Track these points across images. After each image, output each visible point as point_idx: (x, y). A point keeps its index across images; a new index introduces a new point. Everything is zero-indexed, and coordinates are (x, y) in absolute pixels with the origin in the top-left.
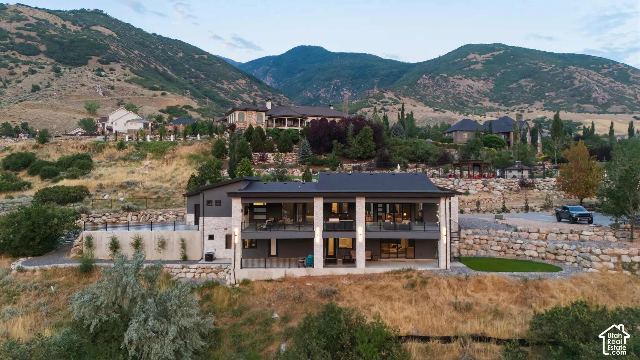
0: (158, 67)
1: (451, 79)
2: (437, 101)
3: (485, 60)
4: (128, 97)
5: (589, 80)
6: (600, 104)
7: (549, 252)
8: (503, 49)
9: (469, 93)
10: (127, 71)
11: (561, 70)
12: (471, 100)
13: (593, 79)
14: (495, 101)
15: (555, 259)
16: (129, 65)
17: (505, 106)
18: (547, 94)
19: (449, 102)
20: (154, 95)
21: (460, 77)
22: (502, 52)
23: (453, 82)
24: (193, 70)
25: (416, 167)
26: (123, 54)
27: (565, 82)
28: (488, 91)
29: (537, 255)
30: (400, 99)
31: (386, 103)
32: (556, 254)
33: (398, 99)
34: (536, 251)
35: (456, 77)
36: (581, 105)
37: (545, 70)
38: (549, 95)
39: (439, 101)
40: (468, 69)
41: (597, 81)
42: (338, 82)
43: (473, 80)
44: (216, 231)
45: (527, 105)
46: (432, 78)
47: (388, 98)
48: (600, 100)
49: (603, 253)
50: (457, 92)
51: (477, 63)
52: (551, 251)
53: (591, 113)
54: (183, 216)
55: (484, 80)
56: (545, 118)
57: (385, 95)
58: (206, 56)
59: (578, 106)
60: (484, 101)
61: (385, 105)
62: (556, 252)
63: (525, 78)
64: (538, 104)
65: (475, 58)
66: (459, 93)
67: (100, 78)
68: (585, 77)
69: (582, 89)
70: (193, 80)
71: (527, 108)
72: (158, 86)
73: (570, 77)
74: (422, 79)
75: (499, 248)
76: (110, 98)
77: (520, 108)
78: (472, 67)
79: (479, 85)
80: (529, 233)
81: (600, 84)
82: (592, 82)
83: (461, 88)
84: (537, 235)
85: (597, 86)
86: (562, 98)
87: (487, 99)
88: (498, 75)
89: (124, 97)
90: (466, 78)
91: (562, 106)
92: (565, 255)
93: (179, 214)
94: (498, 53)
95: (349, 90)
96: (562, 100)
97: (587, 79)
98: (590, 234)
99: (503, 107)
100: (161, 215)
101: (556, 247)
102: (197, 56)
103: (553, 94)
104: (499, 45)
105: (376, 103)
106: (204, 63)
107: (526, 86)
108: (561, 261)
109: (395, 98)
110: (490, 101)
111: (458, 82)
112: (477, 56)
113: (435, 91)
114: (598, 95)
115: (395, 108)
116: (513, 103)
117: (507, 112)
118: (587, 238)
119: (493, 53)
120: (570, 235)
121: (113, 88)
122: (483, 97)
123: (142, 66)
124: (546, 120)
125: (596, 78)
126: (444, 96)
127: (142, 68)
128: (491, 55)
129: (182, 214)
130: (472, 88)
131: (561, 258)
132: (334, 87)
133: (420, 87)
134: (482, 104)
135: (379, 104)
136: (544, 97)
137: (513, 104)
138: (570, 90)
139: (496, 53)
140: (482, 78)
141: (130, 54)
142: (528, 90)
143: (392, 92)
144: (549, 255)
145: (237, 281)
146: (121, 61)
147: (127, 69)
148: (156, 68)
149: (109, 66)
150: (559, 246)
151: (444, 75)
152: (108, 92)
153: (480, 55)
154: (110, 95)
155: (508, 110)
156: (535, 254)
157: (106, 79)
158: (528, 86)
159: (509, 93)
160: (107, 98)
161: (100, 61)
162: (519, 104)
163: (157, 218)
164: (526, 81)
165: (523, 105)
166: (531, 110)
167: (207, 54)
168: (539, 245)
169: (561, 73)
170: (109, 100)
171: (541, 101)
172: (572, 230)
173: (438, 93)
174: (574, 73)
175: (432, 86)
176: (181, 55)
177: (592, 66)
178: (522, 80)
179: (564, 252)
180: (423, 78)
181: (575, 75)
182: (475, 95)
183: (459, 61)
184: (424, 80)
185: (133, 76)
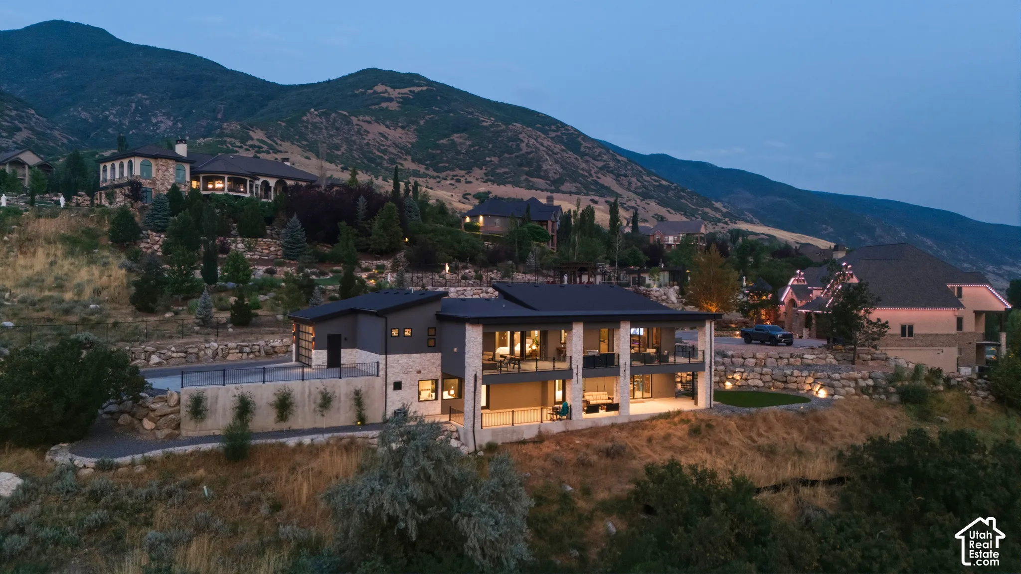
1: (354, 120)
2: (336, 152)
3: (402, 98)
5: (538, 146)
6: (552, 179)
7: (776, 380)
8: (426, 85)
9: (383, 145)
11: (503, 127)
12: (386, 157)
13: (542, 145)
14: (420, 162)
15: (785, 388)
17: (434, 170)
18: (488, 159)
19: (353, 157)
21: (368, 118)
22: (425, 88)
23: (357, 125)
25: (465, 268)
27: (510, 144)
28: (410, 146)
29: (763, 385)
30: (277, 144)
32: (785, 382)
33: (274, 144)
34: (761, 379)
35: (361, 118)
36: (530, 179)
37: (485, 124)
38: (491, 161)
39: (339, 153)
40: (377, 107)
41: (547, 148)
42: (146, 99)
43: (387, 127)
44: (405, 376)
45: (463, 172)
46: (326, 115)
48: (551, 174)
49: (842, 379)
50: (365, 142)
51: (390, 100)
52: (779, 378)
53: (542, 190)
54: (197, 354)
55: (403, 128)
56: (489, 193)
57: (252, 134)
59: (526, 180)
60: (405, 160)
62: (785, 380)
63: (458, 132)
64: (478, 172)
65: (386, 91)
66: (368, 144)
68: (533, 140)
69: (531, 156)
71: (463, 176)
73: (516, 139)
74: (308, 114)
77: (454, 176)
78: (384, 105)
79: (395, 134)
80: (745, 359)
81: (550, 153)
82: (542, 148)
83: (371, 136)
84: (754, 360)
85: (547, 154)
86: (506, 167)
87: (409, 158)
88: (422, 122)
90: (377, 121)
91: (507, 178)
92: (796, 382)
93: (190, 350)
94: (419, 89)
95: (168, 115)
96: (507, 170)
97: (535, 143)
98: (812, 357)
99: (431, 173)
100: (153, 353)
101: (785, 373)
103: (495, 159)
104: (417, 76)
105: (241, 147)
107: (461, 144)
108: (793, 390)
109: (269, 142)
110: (413, 161)
111: (366, 126)
112: (389, 89)
113: (331, 136)
114: (549, 167)
116: (445, 167)
117: (438, 180)
118: (810, 362)
119: (412, 89)
120: (792, 360)
122: (402, 153)
124: (490, 196)
125: (546, 143)
126: (345, 147)
128: (410, 91)
129: (196, 350)
130: (386, 138)
131: (793, 386)
132: (137, 108)
133: (306, 127)
134: (402, 165)
136: (486, 164)
137: (445, 169)
138: (517, 157)
139: (417, 89)
140: (400, 124)
142: (464, 151)
143: (262, 130)
144: (778, 384)
145: (478, 448)
150: (788, 372)
151: (344, 113)
153: (394, 88)
155: (439, 177)
156: (760, 383)
158: (464, 144)
159: (438, 152)
162: (452, 170)
163: (147, 359)
164: (461, 137)
165: (459, 172)
166: (469, 179)
169: (503, 131)
171: (481, 169)
172: (791, 354)
173: (336, 141)
174: (521, 133)
175: (326, 128)
177: (538, 125)
178: (456, 135)
179: (795, 379)
180: (311, 113)
181: (521, 136)
182: (392, 150)
183: (363, 94)
184: (312, 116)
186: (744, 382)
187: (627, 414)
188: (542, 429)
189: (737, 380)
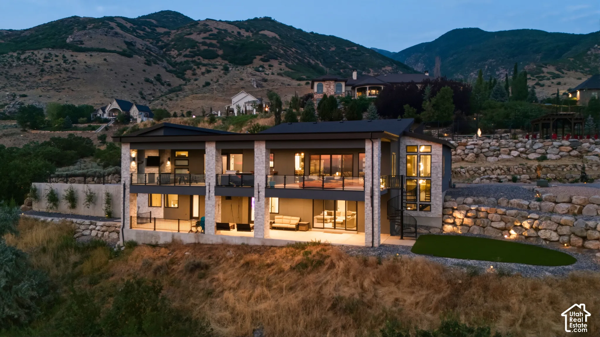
0: (311, 61)
4: (276, 87)
7: (575, 234)
10: (283, 66)
16: (285, 61)
20: (299, 85)
24: (342, 62)
25: (506, 132)
26: (282, 52)
29: (557, 239)
30: (563, 73)
31: (543, 78)
32: (584, 238)
33: (560, 73)
34: (556, 231)
42: (494, 62)
47: (548, 73)
52: (578, 232)
57: (544, 69)
58: (355, 48)
61: (541, 80)
62: (585, 234)
67: (258, 73)
70: (341, 71)
72: (304, 77)
74: (593, 50)
75: (502, 224)
76: (262, 89)
84: (567, 206)
89: (273, 88)
95: (506, 68)
102: (347, 49)
106: (353, 55)
109: (556, 72)
115: (552, 83)
121: (265, 80)
123: (297, 61)
127: (296, 63)
133: (590, 59)
135: (533, 80)
141: (288, 52)
143: (553, 66)
144: (575, 240)
146: (279, 58)
147: (283, 64)
148: (309, 62)
149: (268, 63)
150: (592, 224)
152: (262, 84)
154: (263, 87)
156: (554, 236)
157: (263, 73)
160: (260, 89)
161: (262, 60)
167: (358, 45)
168: (562, 222)
170: (260, 91)
176: (333, 49)
185: (287, 69)
186: (532, 232)
187: (262, 237)
188: (175, 237)
189: (526, 229)
